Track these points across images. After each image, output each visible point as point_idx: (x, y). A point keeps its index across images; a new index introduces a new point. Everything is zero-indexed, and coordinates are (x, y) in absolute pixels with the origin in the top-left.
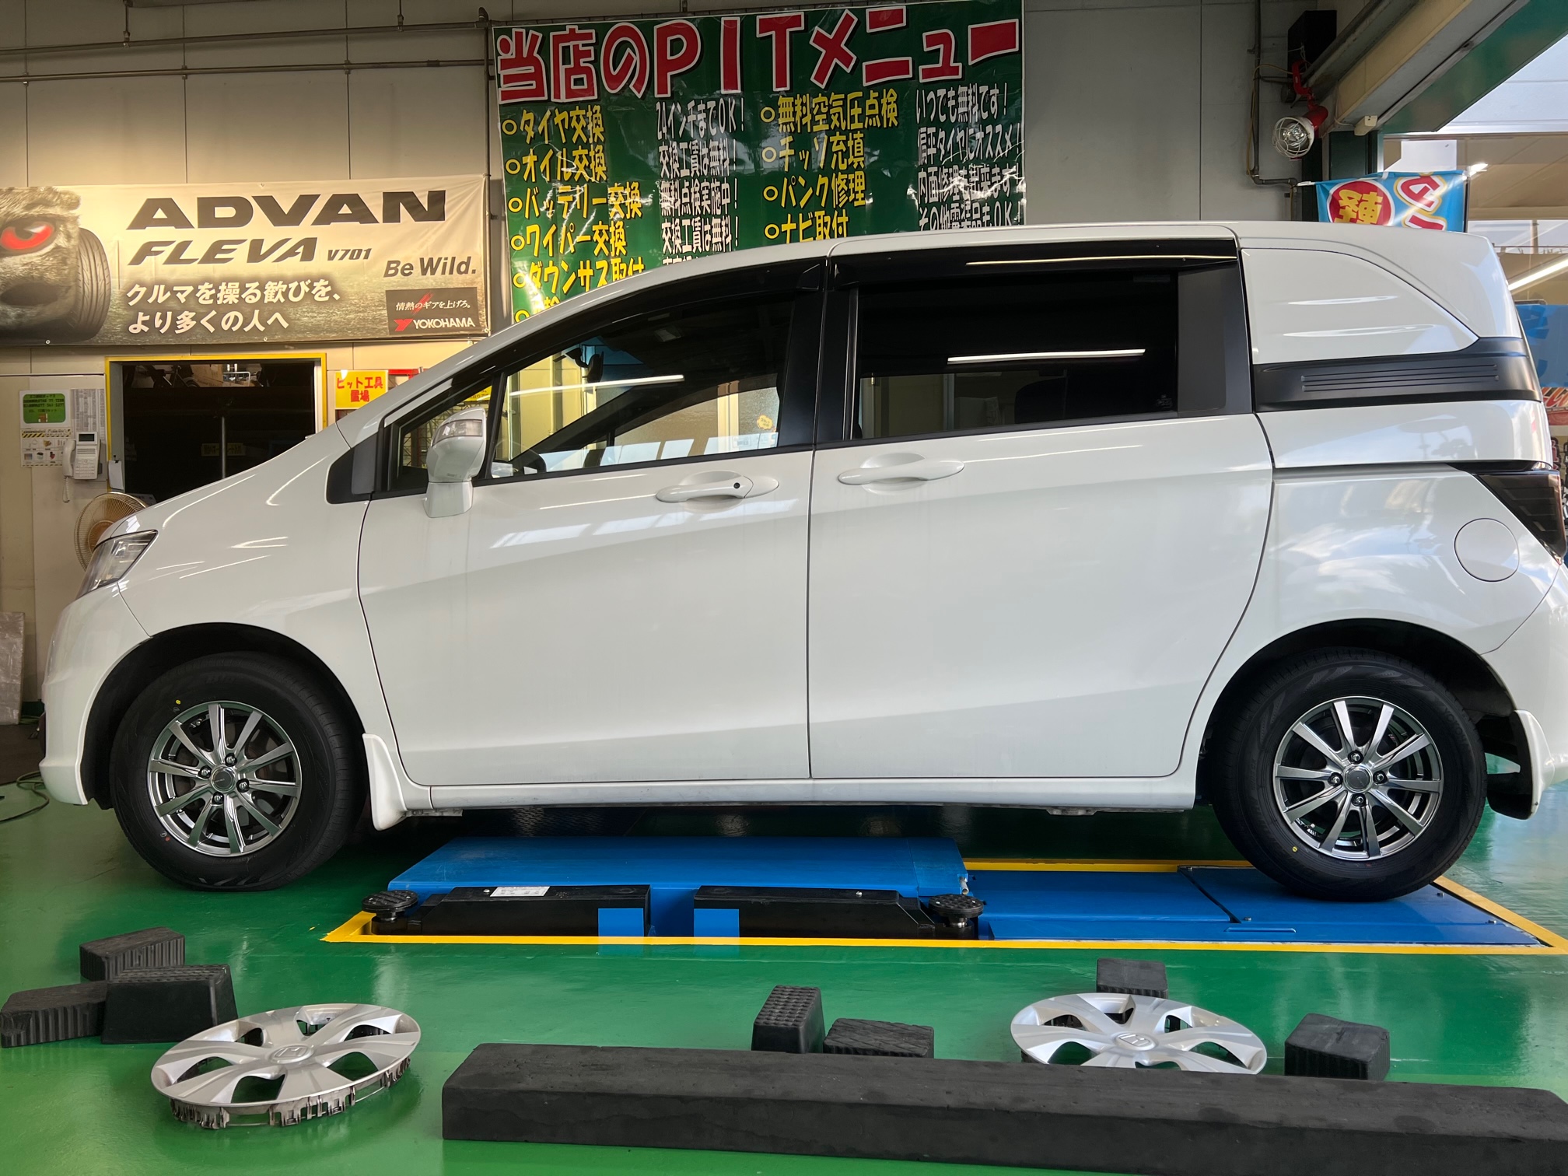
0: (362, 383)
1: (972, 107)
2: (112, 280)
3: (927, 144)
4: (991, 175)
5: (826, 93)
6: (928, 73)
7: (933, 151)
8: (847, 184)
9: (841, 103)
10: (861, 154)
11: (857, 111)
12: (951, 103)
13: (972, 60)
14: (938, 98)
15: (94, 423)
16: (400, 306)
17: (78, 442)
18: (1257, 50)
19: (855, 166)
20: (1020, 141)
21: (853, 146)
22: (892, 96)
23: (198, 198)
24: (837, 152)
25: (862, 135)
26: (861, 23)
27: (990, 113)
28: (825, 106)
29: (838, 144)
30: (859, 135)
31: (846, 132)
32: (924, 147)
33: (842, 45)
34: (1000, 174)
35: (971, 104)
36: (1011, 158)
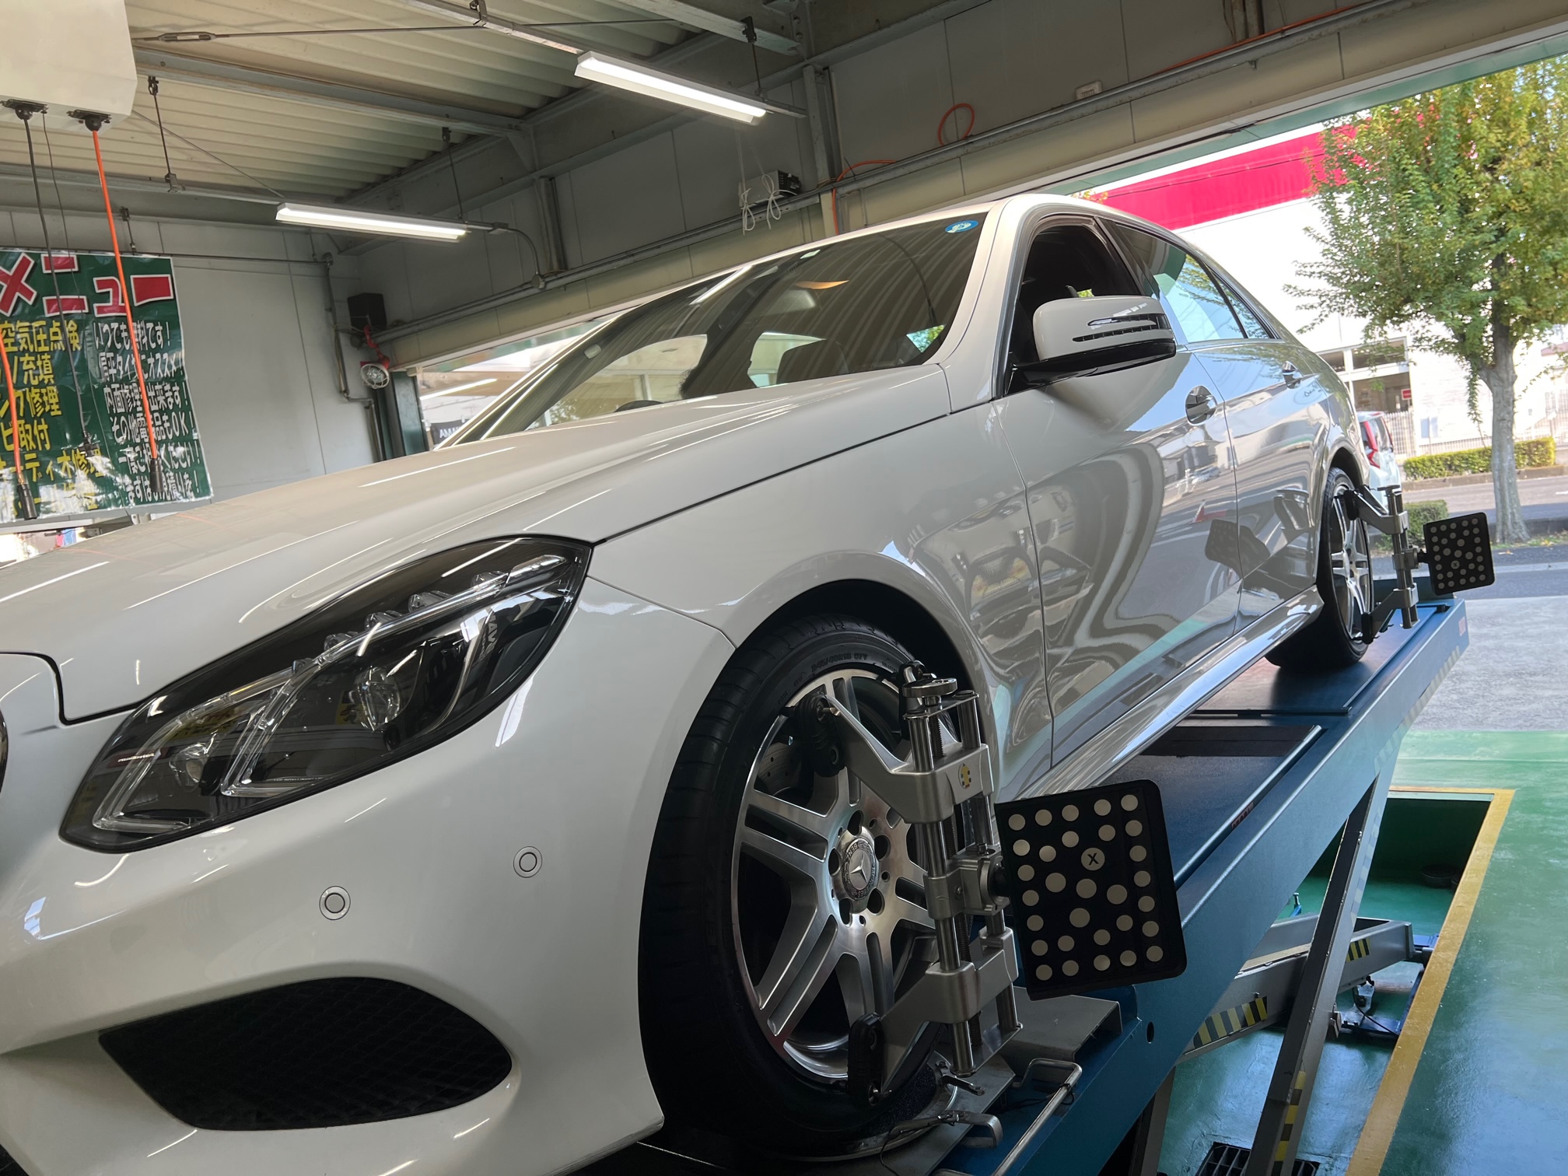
1: (143, 338)
3: (107, 365)
4: (165, 392)
5: (12, 319)
6: (100, 310)
7: (113, 371)
8: (41, 396)
9: (27, 330)
10: (51, 372)
11: (42, 337)
12: (124, 334)
13: (138, 301)
14: (112, 330)
18: (331, 310)
19: (46, 382)
20: (182, 365)
21: (42, 366)
22: (72, 326)
24: (28, 370)
25: (49, 357)
26: (37, 266)
27: (157, 343)
28: (12, 332)
29: (28, 363)
30: (46, 357)
31: (34, 354)
32: (106, 368)
33: (23, 281)
34: (171, 390)
35: (140, 336)
36: (177, 378)
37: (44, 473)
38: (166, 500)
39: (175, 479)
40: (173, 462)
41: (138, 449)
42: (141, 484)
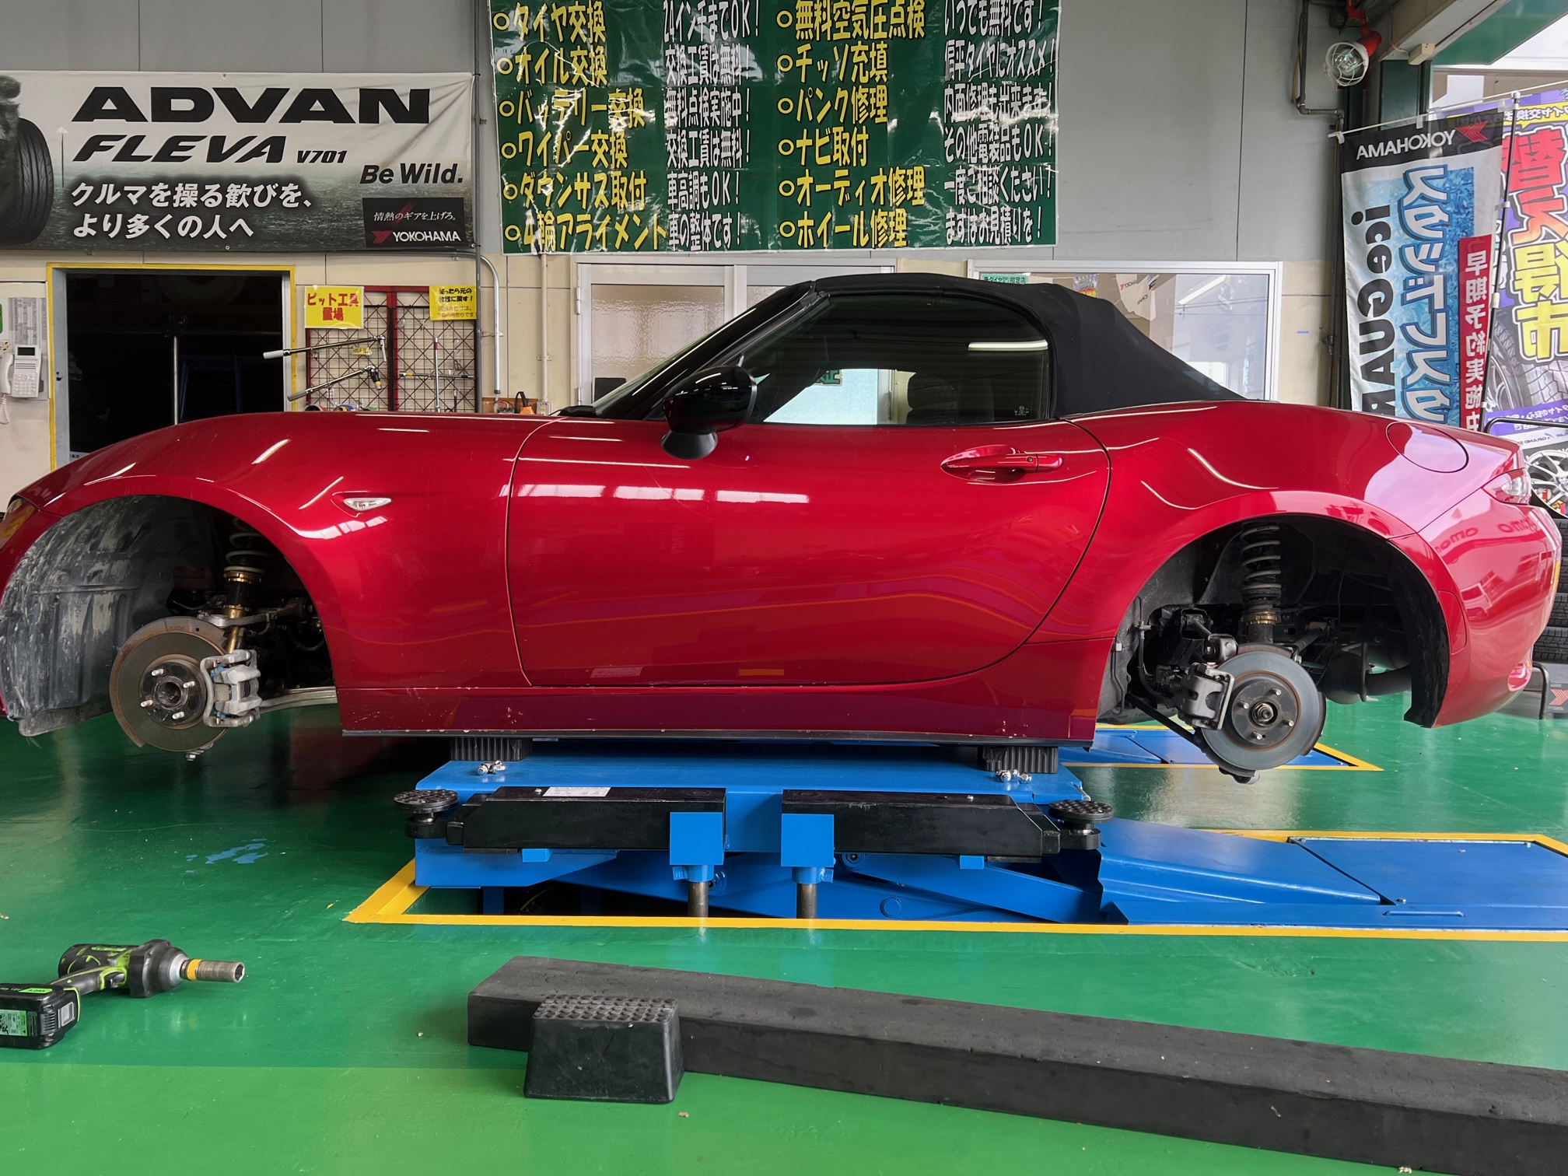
0: (335, 300)
1: (1005, 20)
2: (55, 177)
3: (954, 58)
4: (1023, 95)
7: (960, 66)
8: (868, 98)
9: (864, 9)
10: (885, 66)
11: (881, 19)
12: (983, 14)
14: (968, 8)
15: (35, 336)
16: (379, 216)
17: (17, 357)
19: (877, 79)
20: (1054, 58)
21: (876, 58)
22: (919, 4)
23: (152, 88)
24: (858, 64)
25: (886, 46)
27: (1023, 26)
28: (846, 13)
29: (860, 54)
30: (882, 46)
31: (867, 42)
32: (952, 61)
34: (1031, 93)
35: (1003, 16)
36: (1045, 78)
37: (852, 195)
38: (993, 244)
39: (1011, 216)
40: (1013, 192)
41: (971, 172)
42: (966, 221)
